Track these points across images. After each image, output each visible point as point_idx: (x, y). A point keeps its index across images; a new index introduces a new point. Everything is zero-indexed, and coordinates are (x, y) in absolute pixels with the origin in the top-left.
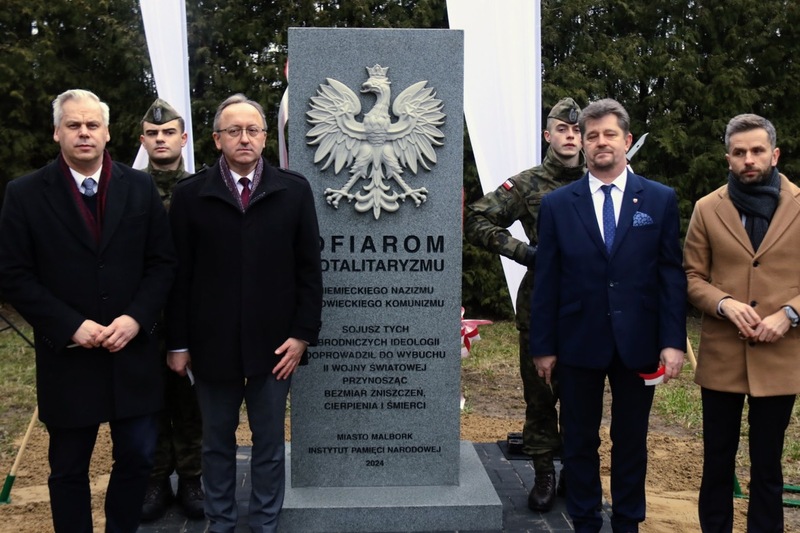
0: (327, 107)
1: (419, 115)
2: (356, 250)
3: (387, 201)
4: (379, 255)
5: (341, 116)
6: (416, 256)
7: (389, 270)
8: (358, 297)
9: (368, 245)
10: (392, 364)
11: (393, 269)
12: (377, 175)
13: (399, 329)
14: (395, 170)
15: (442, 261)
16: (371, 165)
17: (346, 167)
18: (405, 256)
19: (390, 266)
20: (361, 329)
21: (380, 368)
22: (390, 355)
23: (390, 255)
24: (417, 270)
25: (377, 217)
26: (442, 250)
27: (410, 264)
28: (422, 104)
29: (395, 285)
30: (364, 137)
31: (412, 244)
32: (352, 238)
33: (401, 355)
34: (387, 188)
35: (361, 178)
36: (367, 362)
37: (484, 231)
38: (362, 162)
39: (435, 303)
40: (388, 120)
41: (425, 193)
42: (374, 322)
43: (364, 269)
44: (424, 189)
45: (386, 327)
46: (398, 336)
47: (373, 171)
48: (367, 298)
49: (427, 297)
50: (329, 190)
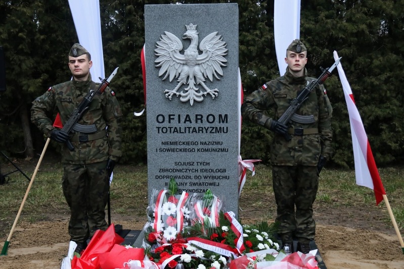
0: (165, 47)
1: (213, 50)
2: (181, 122)
3: (197, 96)
4: (193, 125)
5: (172, 51)
6: (213, 125)
7: (199, 132)
8: (182, 147)
9: (188, 119)
10: (201, 182)
11: (201, 132)
12: (192, 82)
13: (204, 164)
14: (200, 79)
15: (227, 128)
16: (188, 77)
17: (176, 79)
18: (207, 125)
19: (199, 130)
20: (184, 163)
21: (195, 184)
22: (200, 177)
23: (199, 124)
24: (214, 133)
25: (192, 105)
26: (227, 122)
27: (210, 129)
28: (214, 44)
29: (202, 141)
30: (184, 62)
31: (211, 119)
32: (179, 116)
33: (206, 177)
34: (197, 89)
35: (183, 84)
36: (188, 181)
37: (250, 112)
38: (183, 76)
39: (223, 150)
40: (197, 53)
41: (217, 92)
42: (191, 160)
43: (185, 132)
44: (216, 89)
45: (198, 163)
46: (204, 167)
47: (190, 80)
48: (187, 147)
49: (219, 147)
50: (167, 90)
